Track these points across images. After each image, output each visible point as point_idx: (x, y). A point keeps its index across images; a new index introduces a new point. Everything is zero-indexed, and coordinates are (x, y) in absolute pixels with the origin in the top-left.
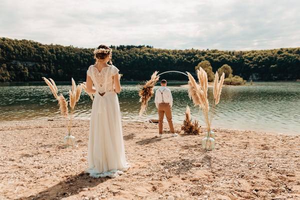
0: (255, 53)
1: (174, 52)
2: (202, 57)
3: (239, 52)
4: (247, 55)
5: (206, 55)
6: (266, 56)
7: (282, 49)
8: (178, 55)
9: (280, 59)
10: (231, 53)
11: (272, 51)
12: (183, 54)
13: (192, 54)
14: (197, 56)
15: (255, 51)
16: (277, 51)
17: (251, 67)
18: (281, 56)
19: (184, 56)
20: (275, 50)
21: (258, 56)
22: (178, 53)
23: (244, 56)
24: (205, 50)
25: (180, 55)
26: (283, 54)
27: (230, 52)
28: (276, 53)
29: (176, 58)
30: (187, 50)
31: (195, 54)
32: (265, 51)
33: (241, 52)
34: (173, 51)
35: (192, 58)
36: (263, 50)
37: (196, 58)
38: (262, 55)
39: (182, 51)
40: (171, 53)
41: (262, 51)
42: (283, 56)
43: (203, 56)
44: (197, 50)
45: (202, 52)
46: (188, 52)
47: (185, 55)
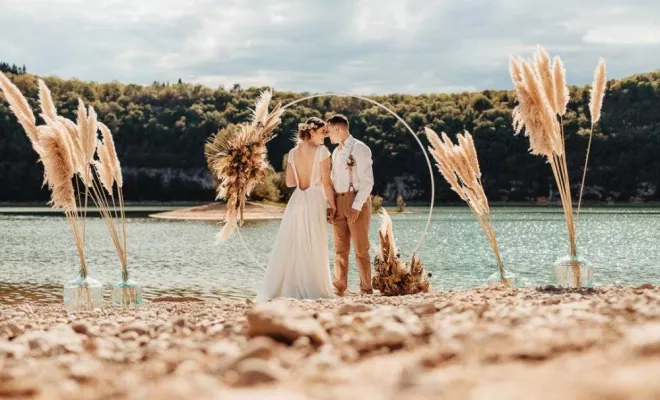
0: (401, 105)
1: (107, 94)
2: (217, 113)
3: (346, 100)
4: (374, 110)
5: (230, 108)
6: (439, 117)
7: (487, 93)
8: (125, 104)
9: (482, 128)
10: (321, 103)
11: (456, 98)
12: (145, 100)
13: (178, 102)
14: (198, 108)
15: (402, 98)
16: (473, 100)
17: (390, 151)
18: (486, 117)
19: (149, 106)
20: (466, 94)
21: (413, 114)
22: (122, 97)
23: (365, 112)
24: (228, 88)
25: (132, 105)
26: (492, 111)
27: (315, 100)
28: (469, 107)
29: (119, 113)
30: (157, 86)
31: (189, 103)
32: (433, 97)
33: (354, 99)
34: (106, 87)
35: (177, 117)
36: (428, 93)
37: (193, 117)
38: (425, 111)
39: (139, 88)
40: (96, 94)
41: (425, 97)
42: (492, 118)
43: (221, 108)
44: (198, 88)
45: (216, 94)
46: (163, 92)
47: (153, 102)
